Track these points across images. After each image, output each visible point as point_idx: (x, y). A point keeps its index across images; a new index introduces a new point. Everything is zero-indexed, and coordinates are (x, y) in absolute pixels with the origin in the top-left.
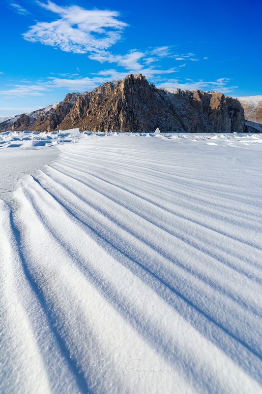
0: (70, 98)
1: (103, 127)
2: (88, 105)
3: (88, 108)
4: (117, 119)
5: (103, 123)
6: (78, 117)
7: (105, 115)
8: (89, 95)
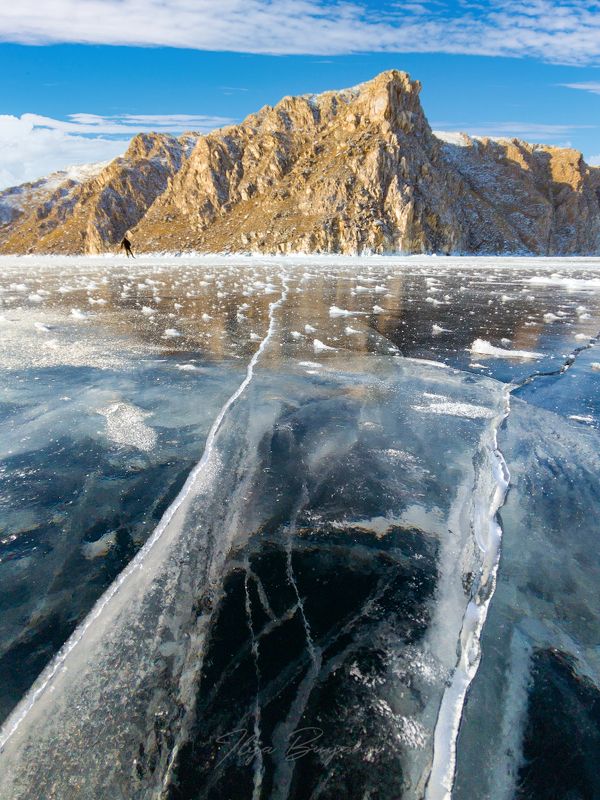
0: (148, 149)
1: (335, 236)
2: (241, 166)
3: (241, 174)
4: (379, 208)
5: (335, 222)
6: (209, 206)
7: (335, 196)
8: (237, 137)
